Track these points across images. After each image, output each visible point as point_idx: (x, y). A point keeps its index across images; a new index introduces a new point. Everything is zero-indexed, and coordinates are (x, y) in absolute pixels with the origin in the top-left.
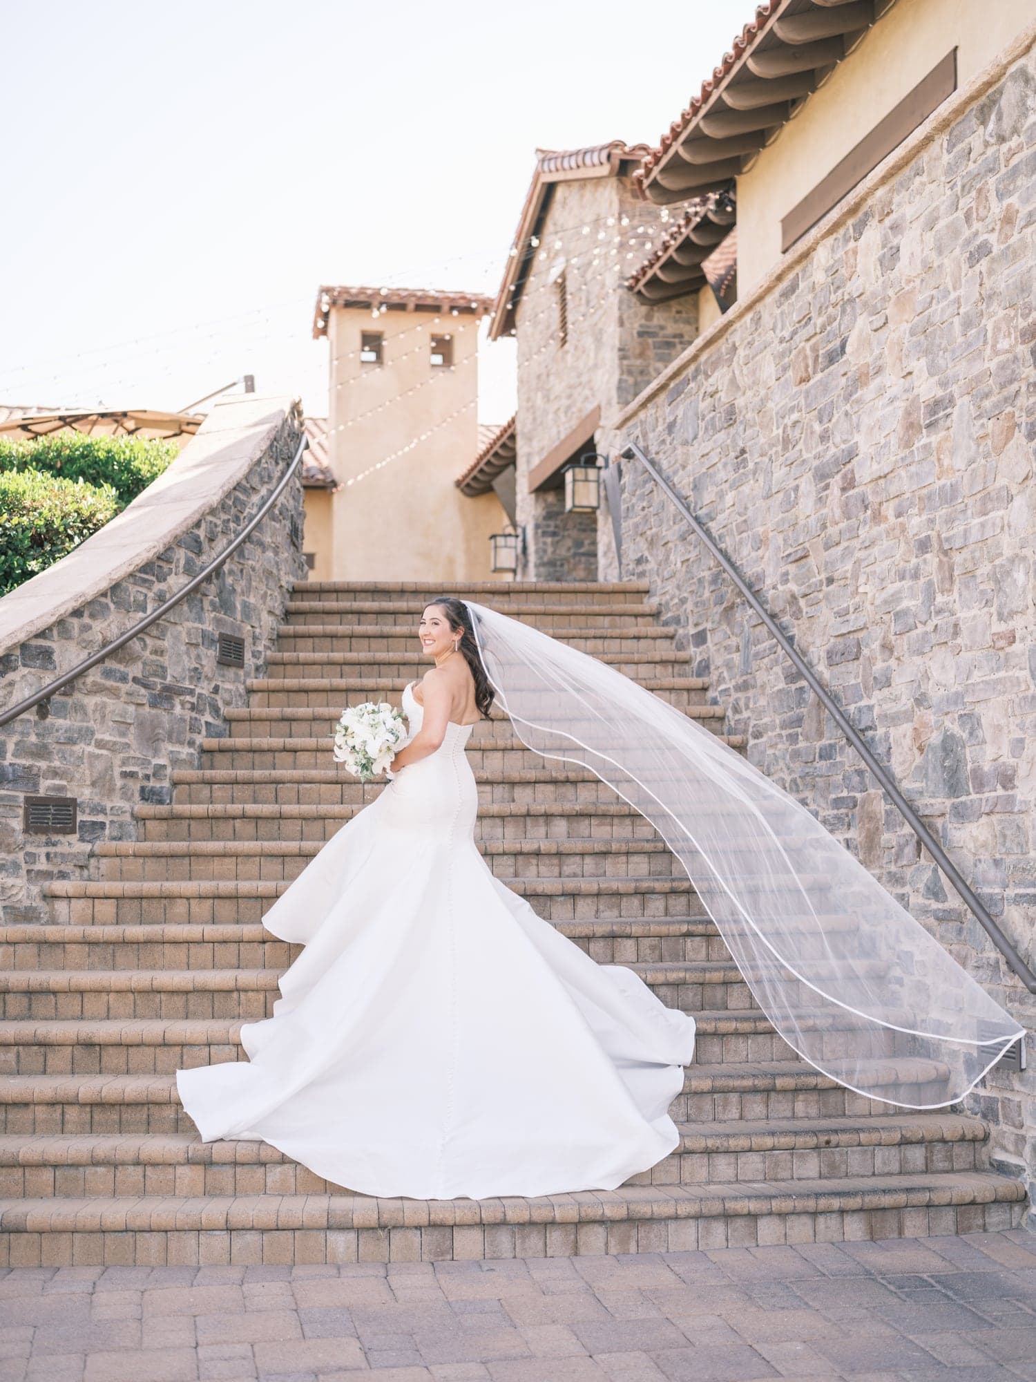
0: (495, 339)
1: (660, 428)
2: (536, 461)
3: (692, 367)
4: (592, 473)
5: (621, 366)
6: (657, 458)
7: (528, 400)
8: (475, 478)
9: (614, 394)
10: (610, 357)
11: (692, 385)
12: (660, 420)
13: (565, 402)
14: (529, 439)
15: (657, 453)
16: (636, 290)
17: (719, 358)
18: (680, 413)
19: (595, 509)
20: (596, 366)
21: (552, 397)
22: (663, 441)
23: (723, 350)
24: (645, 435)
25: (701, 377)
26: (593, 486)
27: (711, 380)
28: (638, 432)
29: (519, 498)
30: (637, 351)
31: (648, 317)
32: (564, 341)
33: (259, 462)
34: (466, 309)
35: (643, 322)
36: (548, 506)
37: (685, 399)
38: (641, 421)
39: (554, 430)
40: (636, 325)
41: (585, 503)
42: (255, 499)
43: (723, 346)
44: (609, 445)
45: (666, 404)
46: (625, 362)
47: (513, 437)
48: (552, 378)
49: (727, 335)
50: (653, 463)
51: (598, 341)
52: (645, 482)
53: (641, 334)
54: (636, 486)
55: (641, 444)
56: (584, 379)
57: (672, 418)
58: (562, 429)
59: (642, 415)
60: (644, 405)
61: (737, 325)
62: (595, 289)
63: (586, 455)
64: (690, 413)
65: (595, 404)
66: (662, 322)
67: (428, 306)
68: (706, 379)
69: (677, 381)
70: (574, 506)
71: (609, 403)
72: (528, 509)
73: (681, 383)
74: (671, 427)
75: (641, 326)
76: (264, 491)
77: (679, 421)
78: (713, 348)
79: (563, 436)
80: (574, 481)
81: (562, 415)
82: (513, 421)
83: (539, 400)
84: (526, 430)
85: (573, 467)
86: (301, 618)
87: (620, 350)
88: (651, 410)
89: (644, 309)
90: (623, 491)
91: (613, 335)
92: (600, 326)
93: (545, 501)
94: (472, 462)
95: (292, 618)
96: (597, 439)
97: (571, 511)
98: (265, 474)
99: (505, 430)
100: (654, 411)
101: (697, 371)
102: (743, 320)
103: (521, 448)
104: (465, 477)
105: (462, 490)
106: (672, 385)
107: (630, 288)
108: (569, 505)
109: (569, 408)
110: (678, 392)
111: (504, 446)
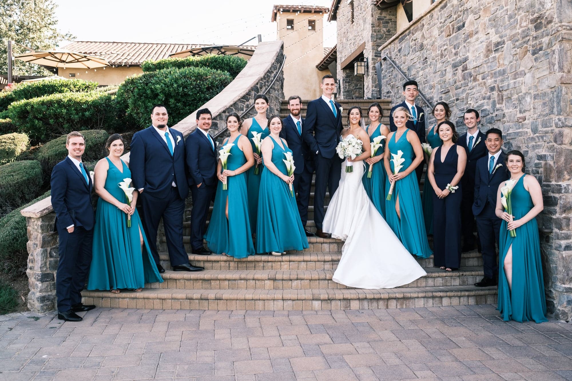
0: (330, 21)
1: (396, 51)
2: (343, 59)
3: (408, 31)
4: (363, 64)
5: (372, 29)
6: (395, 60)
7: (341, 40)
8: (322, 65)
9: (370, 38)
10: (369, 27)
11: (408, 37)
12: (396, 48)
13: (353, 41)
14: (341, 53)
15: (395, 59)
16: (377, 5)
17: (417, 28)
18: (403, 46)
19: (363, 75)
20: (364, 29)
21: (349, 40)
22: (397, 55)
23: (419, 26)
24: (390, 53)
25: (411, 35)
26: (363, 67)
27: (415, 35)
28: (388, 52)
29: (338, 71)
30: (377, 25)
31: (381, 14)
32: (353, 22)
33: (273, 64)
34: (319, 11)
35: (379, 15)
36: (347, 74)
37: (405, 41)
38: (389, 49)
39: (350, 50)
40: (377, 17)
41: (361, 73)
42: (273, 75)
43: (419, 25)
44: (369, 54)
45: (398, 43)
46: (373, 28)
47: (335, 52)
48: (349, 33)
49: (421, 21)
50: (393, 61)
51: (365, 21)
52: (390, 68)
53: (378, 19)
54: (387, 69)
55: (389, 56)
56: (360, 34)
57: (400, 48)
58: (352, 49)
59: (389, 46)
60: (390, 43)
61: (424, 18)
62: (364, 5)
63: (360, 57)
64: (407, 46)
65: (364, 41)
66: (385, 15)
67: (307, 11)
68: (413, 35)
69: (402, 36)
70: (357, 74)
71: (368, 41)
72: (340, 75)
73: (404, 36)
74: (400, 51)
75: (378, 17)
76: (275, 73)
77: (402, 48)
78: (416, 25)
79: (352, 52)
80: (357, 66)
81: (352, 45)
82: (336, 47)
83: (344, 40)
84: (340, 50)
85: (357, 62)
86: (285, 111)
87: (372, 24)
88: (392, 45)
89: (379, 11)
90: (382, 70)
91: (369, 20)
92: (365, 16)
93: (346, 72)
94: (322, 59)
95: (282, 112)
96: (364, 52)
97: (356, 75)
98: (275, 67)
99: (333, 50)
100: (393, 45)
101: (409, 33)
102: (427, 16)
103: (339, 55)
104: (320, 64)
105: (318, 69)
106: (400, 37)
107: (375, 5)
108: (355, 73)
109: (354, 43)
110: (403, 39)
111: (332, 55)
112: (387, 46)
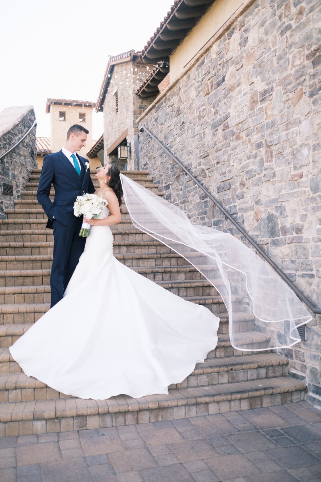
0: (97, 112)
1: (152, 121)
2: (109, 146)
3: (164, 98)
4: (126, 148)
5: (134, 117)
6: (151, 130)
7: (107, 129)
8: (92, 153)
9: (132, 125)
10: (131, 114)
11: (164, 104)
12: (153, 118)
13: (118, 129)
14: (107, 140)
15: (152, 129)
16: (138, 94)
17: (174, 94)
18: (160, 114)
19: (127, 158)
20: (127, 117)
21: (114, 128)
22: (154, 125)
23: (176, 90)
24: (147, 124)
25: (167, 101)
26: (126, 152)
27: (171, 101)
28: (145, 123)
29: (104, 157)
30: (139, 113)
31: (142, 103)
32: (117, 111)
33: (17, 125)
34: (89, 106)
35: (140, 104)
36: (113, 159)
37: (161, 109)
38: (146, 120)
39: (115, 137)
40: (138, 105)
41: (124, 156)
42: (16, 138)
43: (175, 89)
44: (131, 140)
45: (155, 112)
46: (135, 116)
47: (102, 141)
48: (114, 122)
49: (177, 85)
50: (150, 132)
51: (127, 110)
52: (147, 139)
53: (140, 108)
54: (144, 140)
55: (146, 127)
56: (123, 122)
57: (157, 117)
58: (117, 136)
59: (146, 117)
60: (147, 114)
61: (181, 81)
62: (126, 95)
63: (124, 143)
64: (163, 114)
65: (126, 128)
66: (146, 104)
67: (79, 105)
68: (169, 101)
69: (159, 104)
70: (121, 157)
71: (131, 128)
72: (107, 159)
73: (160, 104)
74: (156, 120)
75: (140, 105)
76: (20, 136)
77: (159, 117)
78: (172, 90)
79: (117, 139)
80: (121, 150)
81: (117, 132)
82: (103, 136)
83: (110, 129)
84: (106, 138)
85: (121, 146)
87: (134, 112)
88: (149, 115)
89: (140, 100)
90: (140, 143)
91: (132, 108)
92: (127, 106)
93: (112, 158)
94: (91, 148)
96: (127, 138)
97: (120, 159)
98: (20, 130)
99: (100, 138)
100: (150, 115)
101: (166, 99)
102: (183, 79)
103: (105, 143)
104: (89, 152)
105: (88, 156)
106: (157, 106)
107: (137, 94)
108: (119, 157)
109: (119, 130)
110: (159, 107)
111: (100, 143)
112: (144, 117)
